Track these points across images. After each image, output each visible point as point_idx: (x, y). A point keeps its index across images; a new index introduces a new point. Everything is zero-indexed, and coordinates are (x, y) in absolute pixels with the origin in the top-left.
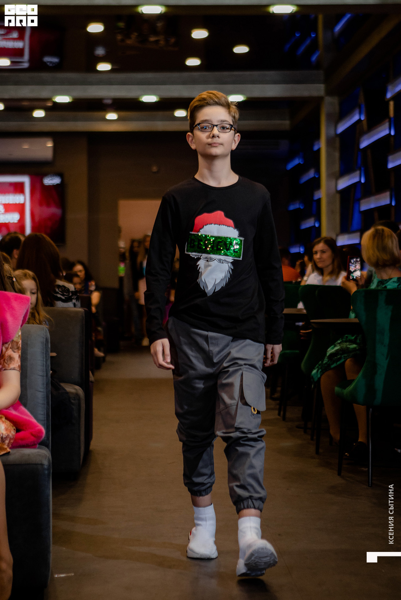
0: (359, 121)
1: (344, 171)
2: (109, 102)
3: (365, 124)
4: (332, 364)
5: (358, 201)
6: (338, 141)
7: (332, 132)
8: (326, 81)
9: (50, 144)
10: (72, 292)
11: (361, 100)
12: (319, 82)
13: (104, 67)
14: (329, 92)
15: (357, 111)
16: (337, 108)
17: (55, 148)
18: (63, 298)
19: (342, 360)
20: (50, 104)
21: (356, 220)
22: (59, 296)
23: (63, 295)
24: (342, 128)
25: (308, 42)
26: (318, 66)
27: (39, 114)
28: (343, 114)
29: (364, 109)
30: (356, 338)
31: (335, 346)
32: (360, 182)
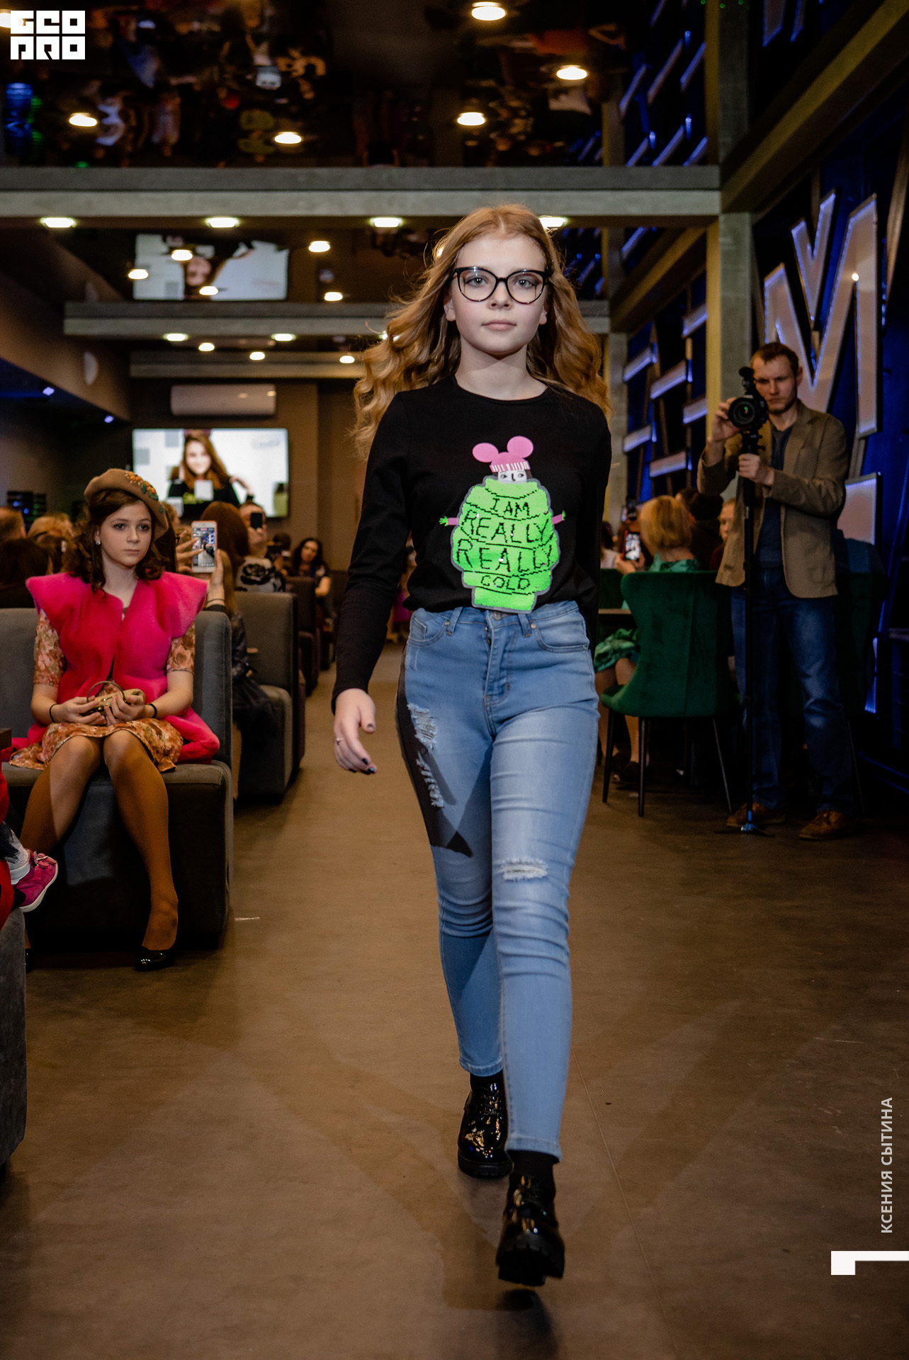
0: (651, 365)
1: (634, 426)
2: (341, 340)
3: (657, 368)
4: (600, 666)
5: (647, 465)
6: (625, 388)
7: (618, 378)
8: (612, 314)
9: (272, 394)
10: (269, 570)
11: (654, 339)
12: (601, 316)
13: (333, 296)
14: (616, 329)
15: (648, 352)
16: (625, 348)
17: (278, 399)
18: (258, 579)
19: (612, 662)
20: (271, 343)
21: (647, 486)
22: (253, 578)
23: (258, 576)
24: (631, 371)
25: (591, 266)
26: (602, 297)
27: (257, 356)
28: (633, 354)
29: (656, 349)
30: (632, 634)
31: (605, 644)
32: (650, 441)
